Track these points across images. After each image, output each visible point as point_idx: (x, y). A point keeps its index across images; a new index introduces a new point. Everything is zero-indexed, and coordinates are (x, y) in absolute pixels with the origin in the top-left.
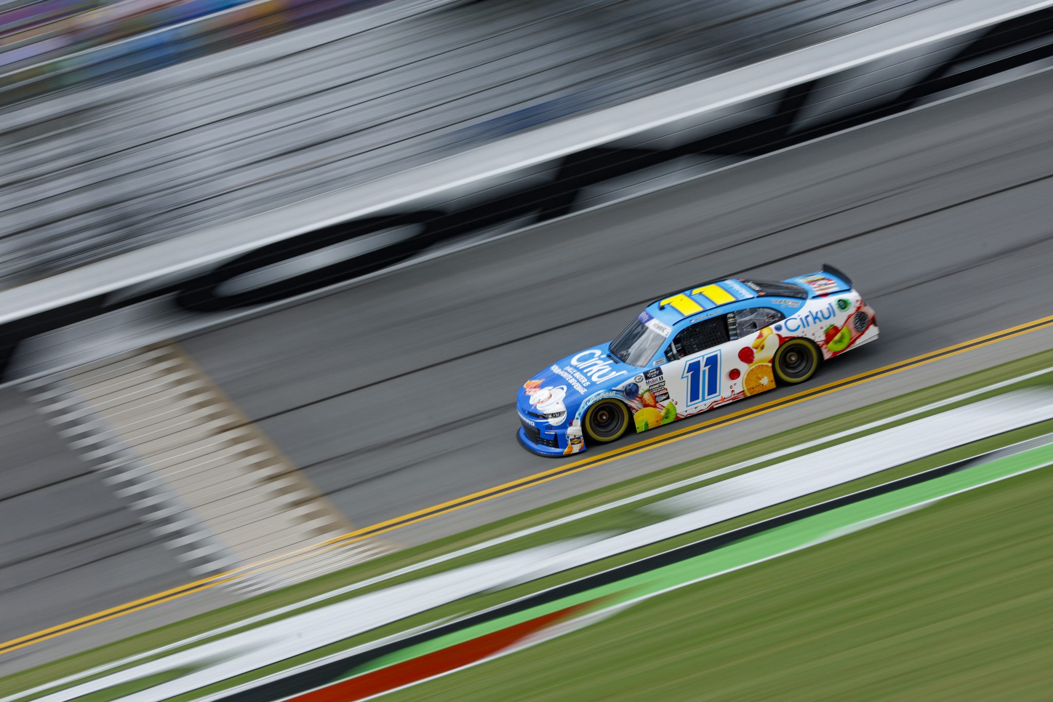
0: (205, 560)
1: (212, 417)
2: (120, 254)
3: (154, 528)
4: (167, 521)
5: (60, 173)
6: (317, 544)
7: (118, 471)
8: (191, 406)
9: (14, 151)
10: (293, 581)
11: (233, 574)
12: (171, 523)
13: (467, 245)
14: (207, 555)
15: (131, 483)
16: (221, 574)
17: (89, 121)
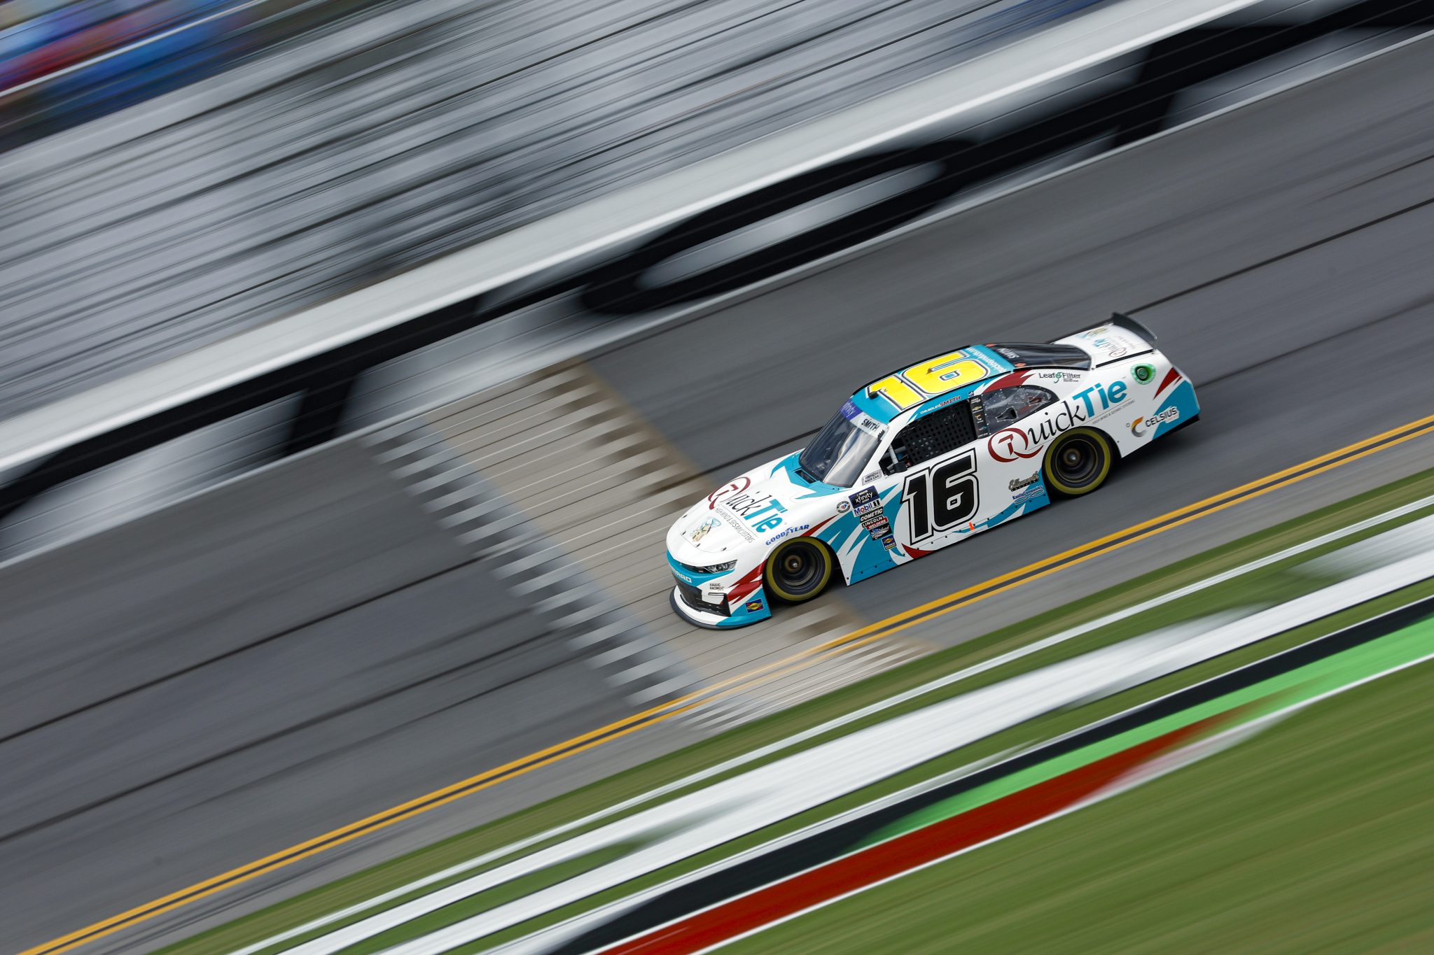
0: (650, 681)
1: (644, 470)
2: (496, 236)
3: (575, 637)
4: (590, 626)
5: (401, 122)
6: (813, 649)
7: (514, 556)
8: (613, 454)
9: (333, 93)
10: (781, 704)
11: (694, 700)
12: (596, 629)
13: (1011, 187)
14: (655, 673)
15: (534, 573)
16: (675, 701)
17: (433, 43)
